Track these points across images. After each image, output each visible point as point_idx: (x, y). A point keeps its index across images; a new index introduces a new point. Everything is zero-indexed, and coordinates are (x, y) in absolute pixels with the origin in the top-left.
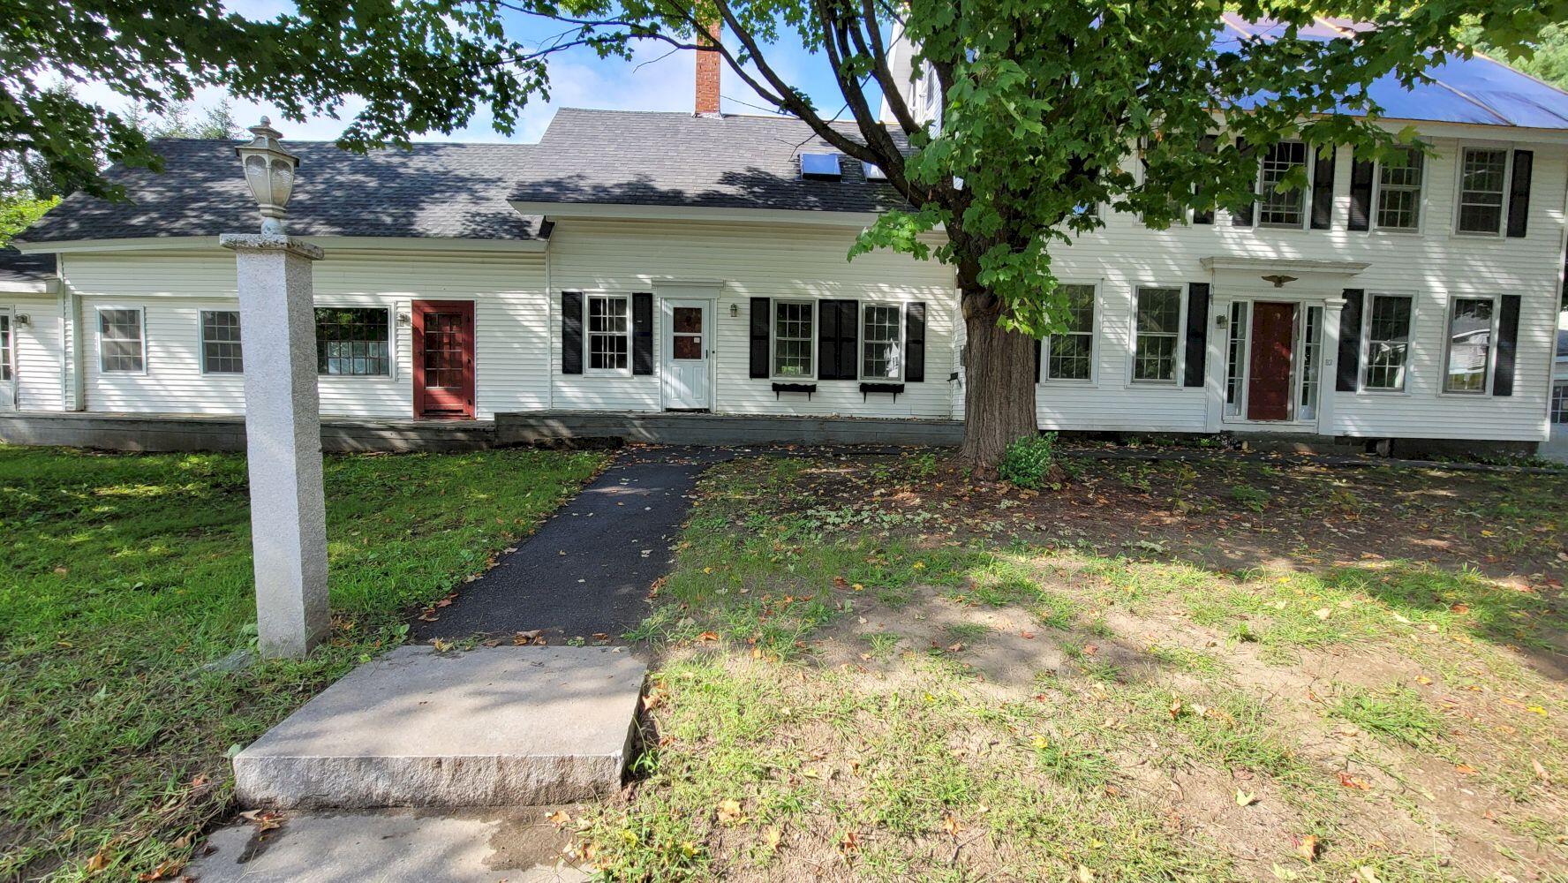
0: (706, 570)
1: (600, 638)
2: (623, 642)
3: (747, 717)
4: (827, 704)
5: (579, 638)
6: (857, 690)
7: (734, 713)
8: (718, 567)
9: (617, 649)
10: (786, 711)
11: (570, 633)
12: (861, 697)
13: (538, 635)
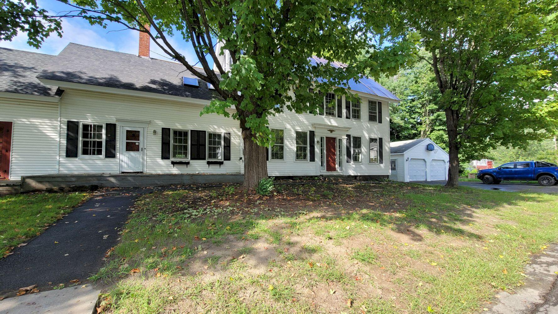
0: (136, 241)
1: (74, 282)
2: (88, 282)
3: (152, 305)
4: (190, 291)
5: (61, 284)
6: (203, 282)
7: (146, 304)
8: (142, 239)
9: (84, 286)
10: (171, 298)
11: (55, 283)
13: (34, 288)
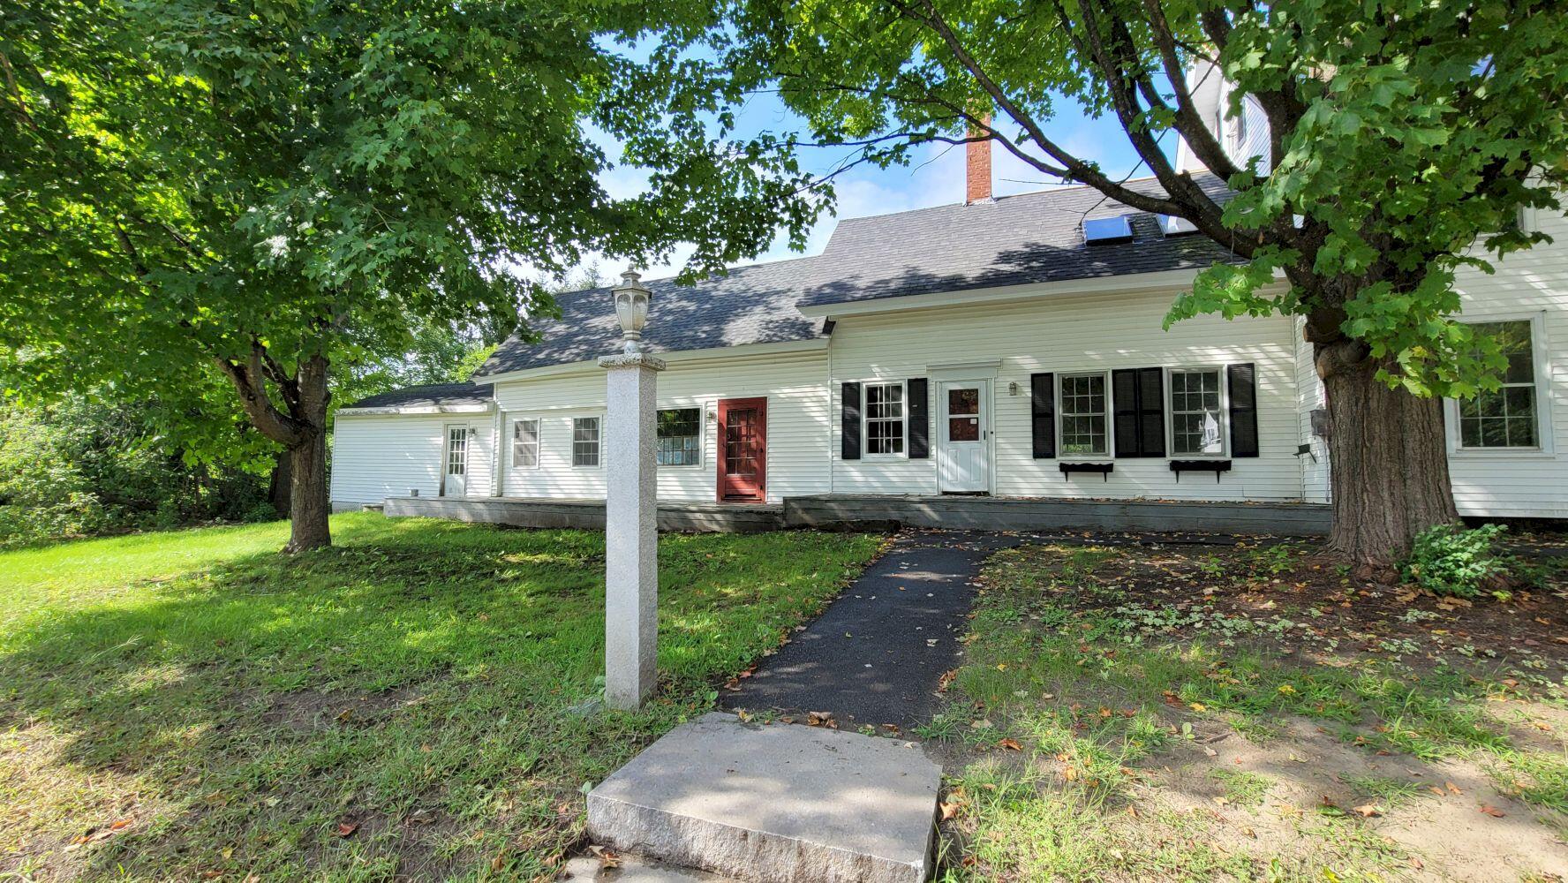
0: (1001, 667)
1: (891, 729)
2: (914, 737)
3: (1066, 849)
4: (1173, 855)
5: (870, 726)
6: (1214, 845)
7: (1048, 843)
8: (1015, 666)
9: (909, 744)
10: (1117, 853)
11: (861, 720)
12: (1220, 854)
13: (830, 718)
